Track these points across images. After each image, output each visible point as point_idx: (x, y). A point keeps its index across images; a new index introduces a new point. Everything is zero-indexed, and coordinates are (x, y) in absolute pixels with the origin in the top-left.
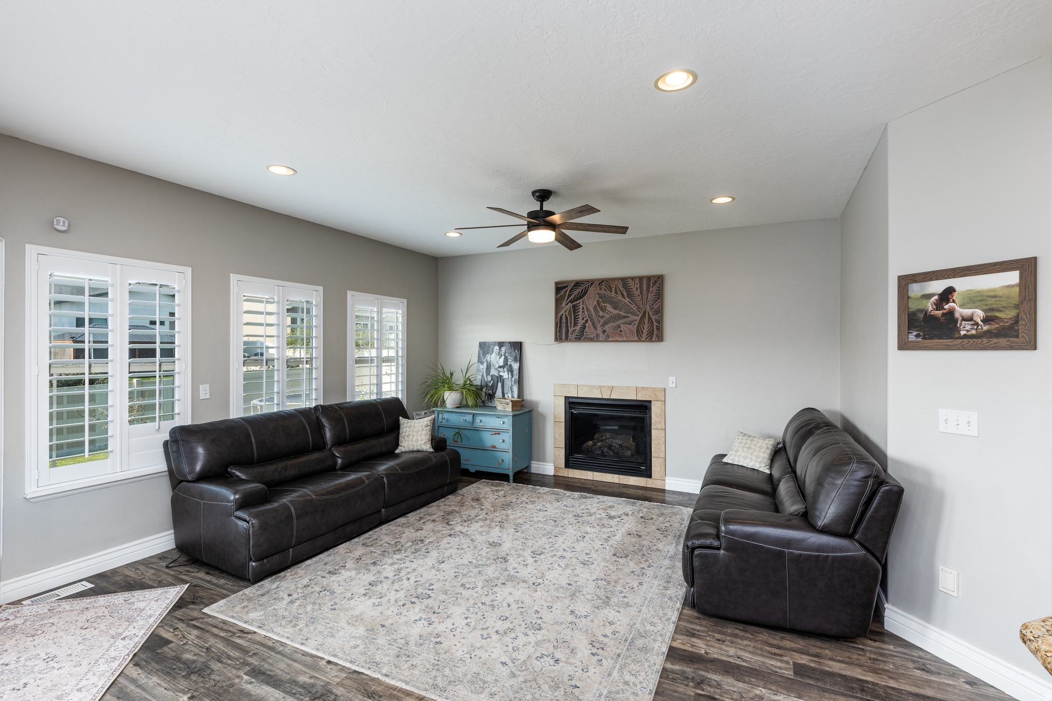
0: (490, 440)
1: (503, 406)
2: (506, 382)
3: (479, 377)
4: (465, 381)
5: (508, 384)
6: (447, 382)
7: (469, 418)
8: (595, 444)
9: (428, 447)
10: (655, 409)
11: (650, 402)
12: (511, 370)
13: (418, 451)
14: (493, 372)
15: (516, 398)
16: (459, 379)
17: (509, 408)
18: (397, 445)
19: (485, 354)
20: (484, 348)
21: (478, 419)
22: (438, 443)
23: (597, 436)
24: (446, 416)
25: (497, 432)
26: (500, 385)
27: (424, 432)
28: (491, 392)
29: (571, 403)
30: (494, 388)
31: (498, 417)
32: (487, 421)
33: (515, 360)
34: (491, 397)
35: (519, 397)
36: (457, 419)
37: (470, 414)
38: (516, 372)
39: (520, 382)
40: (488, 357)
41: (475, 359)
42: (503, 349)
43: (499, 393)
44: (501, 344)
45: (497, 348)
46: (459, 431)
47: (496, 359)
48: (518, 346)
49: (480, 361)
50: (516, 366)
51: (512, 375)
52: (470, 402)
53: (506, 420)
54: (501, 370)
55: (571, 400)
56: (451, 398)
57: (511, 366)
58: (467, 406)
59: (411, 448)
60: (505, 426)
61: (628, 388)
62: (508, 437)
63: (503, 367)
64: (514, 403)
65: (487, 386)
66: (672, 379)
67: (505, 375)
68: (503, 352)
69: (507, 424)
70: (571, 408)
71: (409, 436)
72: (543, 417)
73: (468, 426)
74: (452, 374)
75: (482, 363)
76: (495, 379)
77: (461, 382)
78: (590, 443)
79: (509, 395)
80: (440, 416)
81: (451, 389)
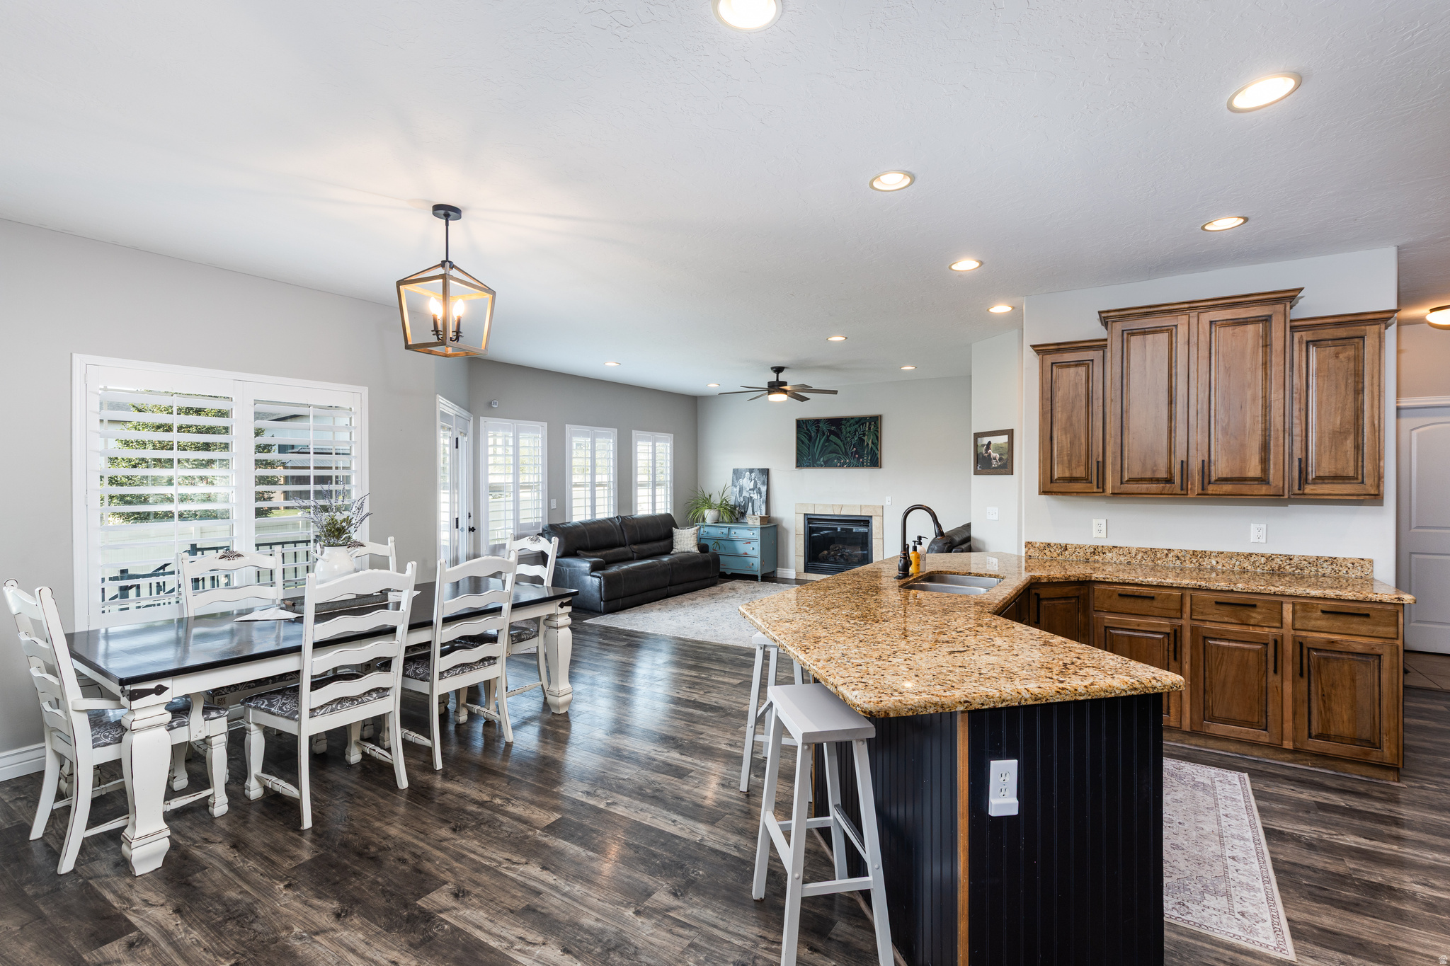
0: (742, 548)
1: (753, 521)
2: (755, 502)
3: (733, 498)
4: (722, 502)
5: (757, 504)
6: (707, 502)
7: (725, 531)
8: (829, 553)
9: (695, 550)
10: (875, 523)
11: (871, 517)
12: (759, 492)
13: (688, 552)
14: (745, 494)
15: (764, 514)
16: (716, 499)
17: (758, 523)
18: (672, 548)
19: (737, 479)
20: (737, 473)
21: (733, 532)
22: (703, 548)
23: (832, 547)
24: (707, 529)
25: (748, 542)
26: (750, 504)
27: (692, 538)
28: (743, 511)
29: (809, 519)
30: (745, 507)
31: (749, 529)
32: (739, 533)
33: (763, 484)
34: (743, 514)
35: (766, 514)
36: (716, 532)
37: (726, 527)
38: (764, 494)
39: (767, 502)
40: (741, 481)
41: (730, 483)
42: (753, 475)
43: (750, 511)
44: (751, 471)
45: (748, 473)
46: (717, 541)
47: (747, 483)
48: (766, 472)
49: (734, 485)
50: (764, 489)
51: (761, 496)
52: (726, 519)
53: (755, 532)
54: (752, 492)
55: (809, 517)
56: (710, 515)
57: (759, 489)
58: (723, 522)
59: (683, 550)
60: (754, 537)
61: (854, 506)
62: (757, 546)
63: (753, 490)
64: (762, 518)
65: (740, 505)
66: (888, 498)
67: (755, 496)
68: (753, 477)
69: (756, 534)
70: (809, 523)
71: (681, 541)
72: (786, 531)
73: (725, 537)
74: (710, 496)
75: (736, 486)
76: (747, 500)
77: (718, 502)
78: (826, 552)
79: (758, 513)
80: (702, 529)
81: (710, 508)
